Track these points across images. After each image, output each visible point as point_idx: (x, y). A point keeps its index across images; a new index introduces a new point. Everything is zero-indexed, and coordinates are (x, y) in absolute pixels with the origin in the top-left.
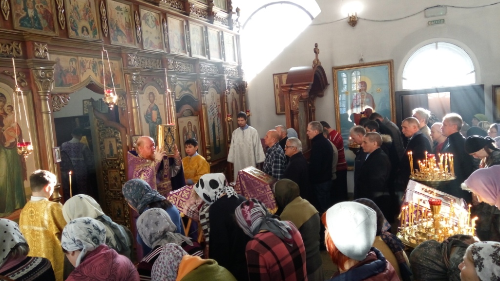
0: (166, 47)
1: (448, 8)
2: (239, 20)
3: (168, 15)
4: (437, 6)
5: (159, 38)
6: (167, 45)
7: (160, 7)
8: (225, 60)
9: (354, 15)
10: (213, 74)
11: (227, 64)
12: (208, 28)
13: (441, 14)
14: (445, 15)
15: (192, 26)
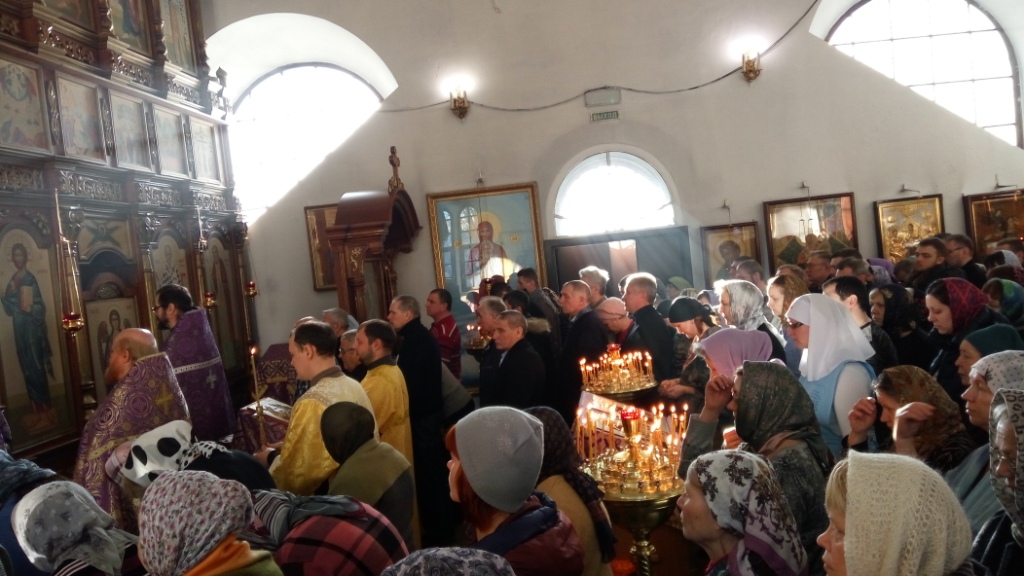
0: (54, 143)
1: (623, 91)
2: (224, 94)
3: (58, 73)
4: (604, 88)
5: (37, 123)
6: (58, 140)
7: (39, 56)
9: (462, 96)
10: (169, 206)
11: (202, 185)
14: (618, 103)
15: (116, 100)
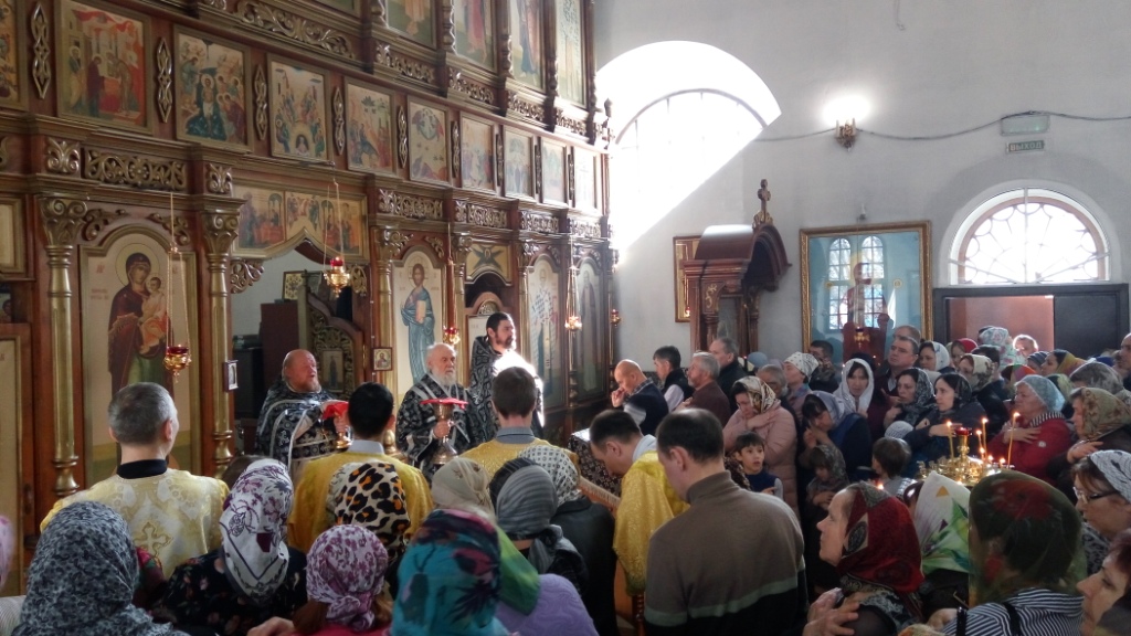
0: (454, 176)
1: (1052, 118)
2: (609, 126)
3: (462, 113)
4: (1028, 113)
5: (442, 159)
6: (457, 174)
7: (448, 100)
8: (574, 206)
9: (850, 123)
10: (547, 233)
11: (578, 213)
12: (543, 138)
13: (1037, 129)
14: (1043, 131)
